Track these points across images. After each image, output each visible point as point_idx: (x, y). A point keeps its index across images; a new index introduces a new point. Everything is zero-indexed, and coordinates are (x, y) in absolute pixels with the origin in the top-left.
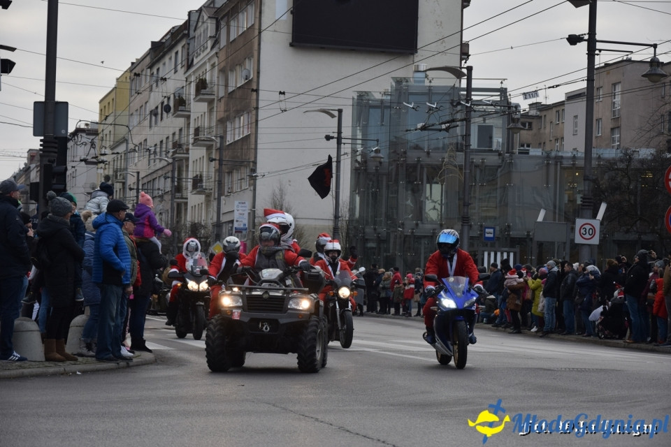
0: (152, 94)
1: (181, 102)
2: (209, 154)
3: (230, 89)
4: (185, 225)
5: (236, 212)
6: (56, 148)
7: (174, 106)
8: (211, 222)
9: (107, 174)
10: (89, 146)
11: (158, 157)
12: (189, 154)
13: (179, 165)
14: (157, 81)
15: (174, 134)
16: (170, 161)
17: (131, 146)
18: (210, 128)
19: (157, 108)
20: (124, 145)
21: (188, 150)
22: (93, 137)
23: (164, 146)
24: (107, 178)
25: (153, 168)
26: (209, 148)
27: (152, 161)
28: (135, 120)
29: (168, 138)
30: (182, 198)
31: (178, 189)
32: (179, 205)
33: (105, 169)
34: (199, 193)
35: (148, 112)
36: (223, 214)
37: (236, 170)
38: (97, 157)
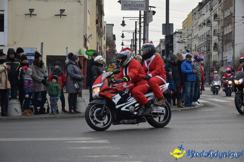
0: (199, 19)
1: (209, 22)
2: (219, 38)
3: (225, 17)
4: (211, 62)
5: (228, 56)
6: (170, 38)
7: (207, 23)
8: (220, 60)
9: (185, 46)
10: (180, 37)
11: (202, 40)
12: (212, 38)
13: (209, 42)
14: (201, 15)
15: (207, 32)
16: (206, 41)
17: (193, 37)
18: (219, 30)
19: (201, 24)
20: (191, 36)
21: (211, 37)
22: (181, 34)
23: (204, 36)
24: (185, 47)
25: (200, 44)
26: (219, 36)
27: (200, 41)
28: (194, 28)
29: (205, 34)
30: (210, 53)
31: (209, 50)
32: (209, 55)
33: (185, 44)
34: (216, 51)
35: (198, 25)
36: (224, 58)
37: (228, 43)
38: (182, 41)
